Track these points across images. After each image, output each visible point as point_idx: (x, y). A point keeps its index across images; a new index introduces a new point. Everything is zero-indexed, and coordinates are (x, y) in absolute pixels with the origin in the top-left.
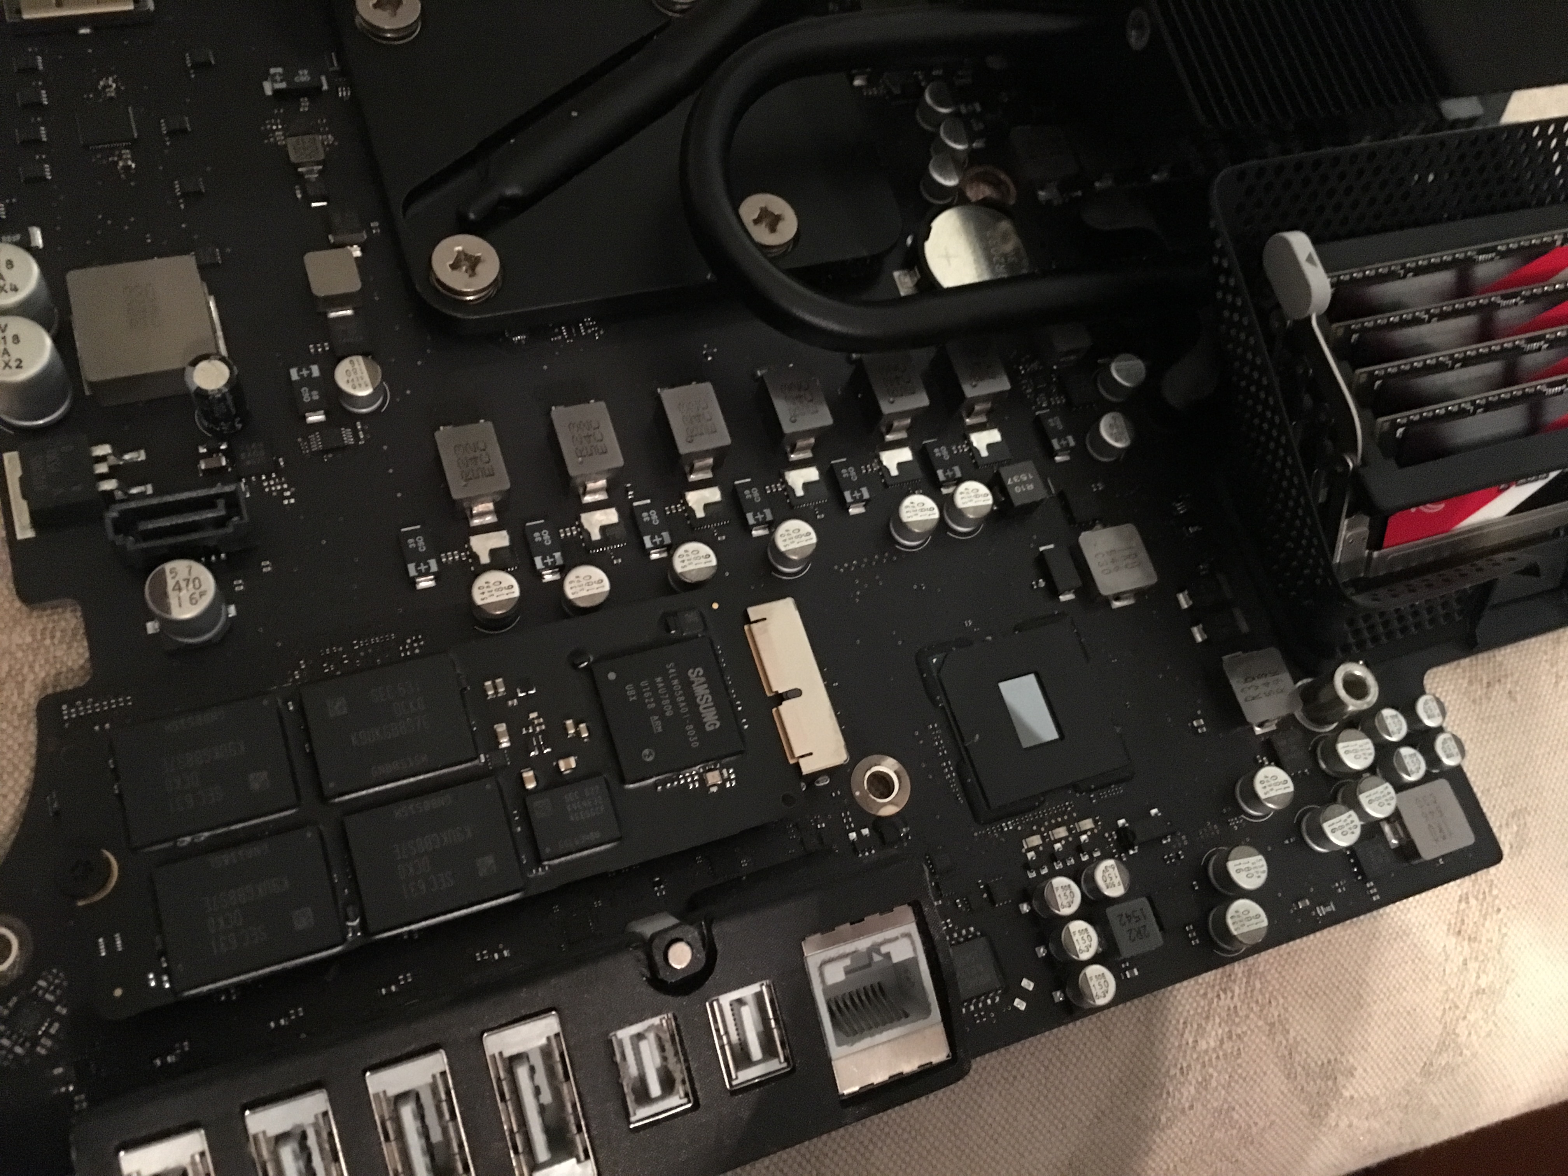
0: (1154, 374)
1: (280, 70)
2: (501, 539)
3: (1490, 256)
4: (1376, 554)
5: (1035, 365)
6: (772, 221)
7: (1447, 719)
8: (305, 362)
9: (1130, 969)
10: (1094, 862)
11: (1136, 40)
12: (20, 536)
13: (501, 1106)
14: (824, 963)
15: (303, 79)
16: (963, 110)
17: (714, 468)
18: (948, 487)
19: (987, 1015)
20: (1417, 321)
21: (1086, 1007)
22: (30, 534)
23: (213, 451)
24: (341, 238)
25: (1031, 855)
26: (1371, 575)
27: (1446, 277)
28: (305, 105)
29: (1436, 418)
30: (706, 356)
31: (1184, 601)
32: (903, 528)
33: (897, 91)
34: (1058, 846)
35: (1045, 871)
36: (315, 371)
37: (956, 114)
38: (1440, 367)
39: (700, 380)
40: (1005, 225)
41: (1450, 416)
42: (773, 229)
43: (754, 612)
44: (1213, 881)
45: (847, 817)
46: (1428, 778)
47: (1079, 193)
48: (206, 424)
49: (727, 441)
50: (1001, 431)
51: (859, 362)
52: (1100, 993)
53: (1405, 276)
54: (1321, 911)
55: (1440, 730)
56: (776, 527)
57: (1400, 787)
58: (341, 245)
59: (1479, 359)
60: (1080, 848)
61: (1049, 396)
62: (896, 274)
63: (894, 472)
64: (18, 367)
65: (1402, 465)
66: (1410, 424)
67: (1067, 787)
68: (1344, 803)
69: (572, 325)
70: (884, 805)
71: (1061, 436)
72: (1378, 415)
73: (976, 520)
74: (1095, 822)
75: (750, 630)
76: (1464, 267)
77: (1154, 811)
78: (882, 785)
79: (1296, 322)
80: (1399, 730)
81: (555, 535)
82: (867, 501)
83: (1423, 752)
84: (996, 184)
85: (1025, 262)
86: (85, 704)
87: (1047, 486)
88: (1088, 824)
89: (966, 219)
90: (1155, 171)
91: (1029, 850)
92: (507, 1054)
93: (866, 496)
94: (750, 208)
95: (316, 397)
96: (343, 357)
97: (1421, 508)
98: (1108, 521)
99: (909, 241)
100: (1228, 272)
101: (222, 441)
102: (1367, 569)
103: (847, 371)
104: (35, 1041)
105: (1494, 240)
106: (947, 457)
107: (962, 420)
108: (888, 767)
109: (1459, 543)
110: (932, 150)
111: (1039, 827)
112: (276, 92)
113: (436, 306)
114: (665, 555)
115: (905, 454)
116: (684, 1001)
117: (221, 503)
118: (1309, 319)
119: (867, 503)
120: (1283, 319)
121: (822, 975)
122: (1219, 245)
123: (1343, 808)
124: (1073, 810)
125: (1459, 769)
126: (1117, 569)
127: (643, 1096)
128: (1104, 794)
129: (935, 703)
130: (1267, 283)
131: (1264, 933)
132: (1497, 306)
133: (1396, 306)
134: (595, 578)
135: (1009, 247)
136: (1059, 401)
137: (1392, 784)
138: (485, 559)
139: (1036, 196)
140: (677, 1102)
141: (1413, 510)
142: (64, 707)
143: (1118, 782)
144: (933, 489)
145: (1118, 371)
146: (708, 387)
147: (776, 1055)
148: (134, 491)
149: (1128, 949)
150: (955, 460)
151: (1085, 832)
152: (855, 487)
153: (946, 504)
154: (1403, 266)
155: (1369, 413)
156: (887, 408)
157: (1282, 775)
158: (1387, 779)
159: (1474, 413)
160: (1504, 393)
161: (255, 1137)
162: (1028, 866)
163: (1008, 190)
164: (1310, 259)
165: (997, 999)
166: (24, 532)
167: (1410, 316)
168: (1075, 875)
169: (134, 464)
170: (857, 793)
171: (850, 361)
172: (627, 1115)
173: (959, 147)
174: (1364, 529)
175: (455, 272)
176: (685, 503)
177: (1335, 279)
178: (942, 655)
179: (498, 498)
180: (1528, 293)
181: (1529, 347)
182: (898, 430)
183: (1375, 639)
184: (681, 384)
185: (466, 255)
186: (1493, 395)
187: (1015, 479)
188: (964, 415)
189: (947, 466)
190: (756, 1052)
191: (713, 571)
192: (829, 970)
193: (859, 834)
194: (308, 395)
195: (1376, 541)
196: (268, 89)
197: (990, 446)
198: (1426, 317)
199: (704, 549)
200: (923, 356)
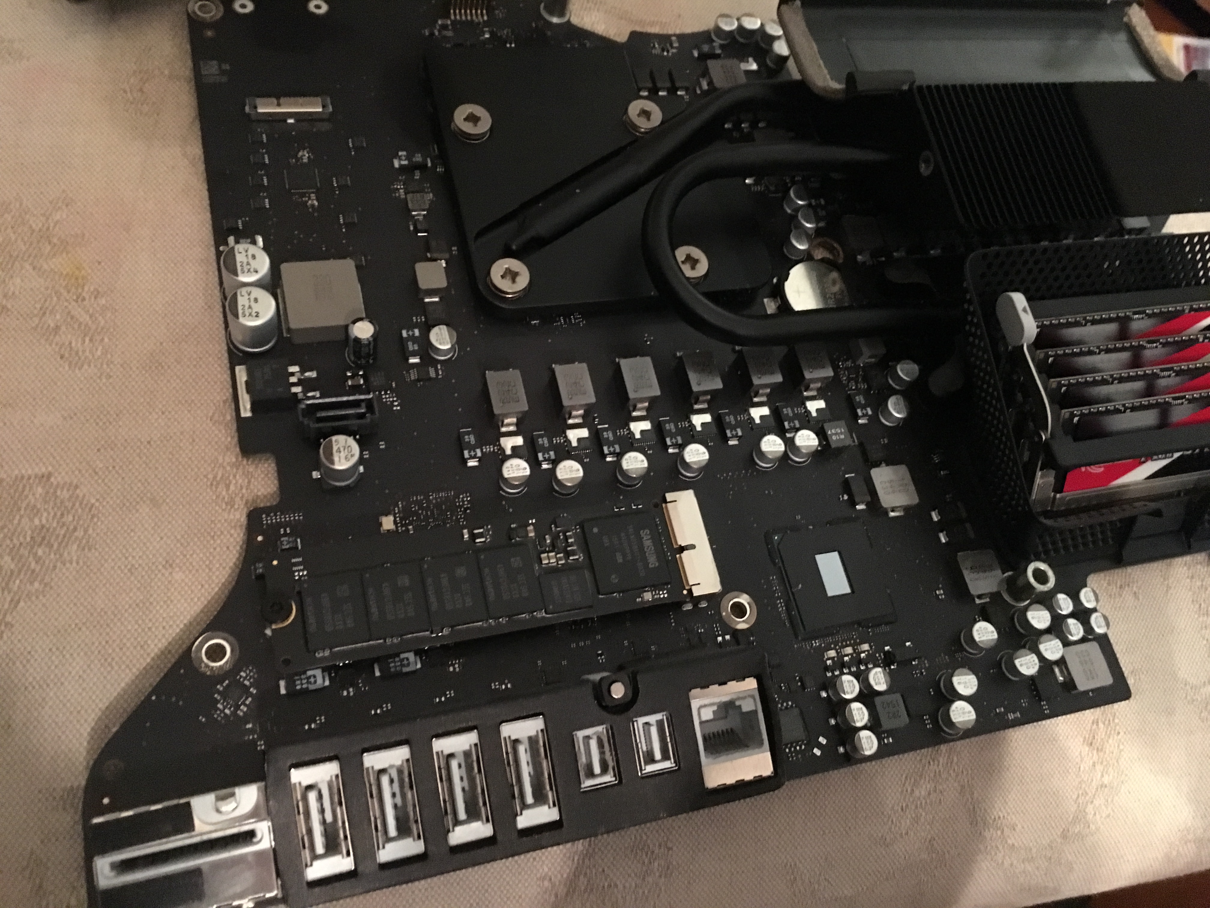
0: (925, 373)
1: (404, 153)
2: (519, 441)
3: (1141, 316)
4: (1058, 496)
5: (849, 363)
6: (693, 262)
7: (1099, 604)
8: (411, 327)
9: (888, 738)
10: (868, 670)
11: (925, 170)
12: (243, 415)
13: (508, 769)
14: (701, 707)
15: (418, 159)
16: (813, 202)
17: (648, 409)
18: (791, 433)
19: (796, 756)
20: (1090, 353)
21: (858, 757)
22: (249, 414)
23: (355, 376)
24: (435, 255)
25: (829, 662)
26: (1055, 509)
27: (1112, 328)
28: (417, 175)
29: (1099, 413)
30: (646, 341)
31: (935, 517)
32: (762, 455)
33: (772, 188)
34: (846, 659)
35: (837, 673)
36: (417, 332)
37: (809, 205)
38: (1104, 382)
39: (643, 355)
40: (835, 275)
41: (1108, 412)
42: (693, 268)
43: (669, 496)
44: (943, 690)
45: (717, 627)
46: (1083, 640)
47: (883, 259)
48: (353, 358)
49: (658, 393)
50: (826, 401)
51: (740, 352)
52: (868, 747)
53: (1085, 325)
54: (1011, 716)
55: (1094, 610)
56: (683, 449)
57: (1066, 643)
58: (435, 260)
59: (1130, 379)
60: (860, 662)
61: (857, 383)
62: (765, 300)
63: (758, 421)
64: (257, 316)
65: (1076, 439)
66: (1082, 415)
67: (853, 623)
68: (1029, 649)
69: (567, 316)
70: (740, 622)
71: (864, 407)
72: (1062, 408)
73: (808, 454)
74: (871, 647)
75: (666, 507)
76: (1124, 322)
77: (908, 644)
78: (738, 609)
79: (1014, 347)
80: (1068, 608)
81: (550, 441)
82: (740, 437)
83: (1082, 624)
84: (831, 250)
85: (847, 299)
86: (276, 515)
87: (852, 437)
88: (866, 647)
89: (809, 271)
90: (932, 249)
91: (829, 659)
92: (513, 738)
93: (740, 434)
94: (681, 253)
95: (416, 348)
96: (434, 326)
97: (1088, 468)
98: (890, 462)
99: (775, 280)
100: (973, 314)
101: (360, 370)
102: (1052, 506)
103: (732, 358)
104: (238, 707)
105: (1144, 306)
106: (791, 414)
107: (802, 393)
108: (744, 599)
109: (1114, 494)
110: (792, 227)
111: (835, 646)
112: (401, 166)
113: (491, 300)
114: (615, 459)
115: (765, 411)
116: (617, 718)
117: (363, 405)
118: (1022, 346)
119: (740, 438)
120: (1006, 345)
121: (699, 714)
122: (968, 297)
123: (1028, 652)
124: (857, 638)
125: (1105, 636)
126: (894, 492)
127: (591, 774)
128: (877, 630)
129: (775, 564)
130: (998, 322)
131: (973, 723)
132: (1144, 348)
133: (1079, 343)
134: (575, 468)
135: (836, 289)
136: (863, 386)
137: (1061, 640)
138: (508, 452)
139: (856, 258)
140: (609, 778)
141: (1083, 469)
142: (264, 516)
143: (887, 624)
144: (781, 432)
145: (901, 370)
146: (648, 360)
147: (668, 758)
148: (310, 394)
149: (887, 724)
150: (796, 416)
151: (864, 652)
152: (733, 428)
153: (790, 443)
154: (1085, 319)
155: (1057, 407)
156: (756, 381)
157: (990, 627)
158: (1058, 637)
159: (1125, 412)
160: (1145, 401)
161: (368, 769)
162: (827, 668)
163: (838, 252)
164: (1024, 310)
165: (803, 747)
166: (246, 413)
167: (1087, 349)
168: (857, 676)
169: (310, 379)
170: (724, 614)
171: (734, 350)
172: (580, 784)
173: (808, 225)
174: (1051, 479)
175: (504, 280)
176: (629, 429)
177: (1040, 324)
178: (781, 535)
179: (520, 415)
180: (1164, 341)
181: (1162, 374)
182: (762, 395)
183: (1056, 550)
184: (631, 357)
185: (510, 271)
186: (1137, 402)
187: (833, 431)
188: (803, 389)
189: (791, 420)
190: (658, 755)
191: (645, 470)
192: (703, 711)
193: (724, 638)
194: (412, 347)
195: (1059, 487)
196: (396, 164)
197: (818, 410)
198: (1098, 351)
199: (640, 457)
200: (780, 351)
